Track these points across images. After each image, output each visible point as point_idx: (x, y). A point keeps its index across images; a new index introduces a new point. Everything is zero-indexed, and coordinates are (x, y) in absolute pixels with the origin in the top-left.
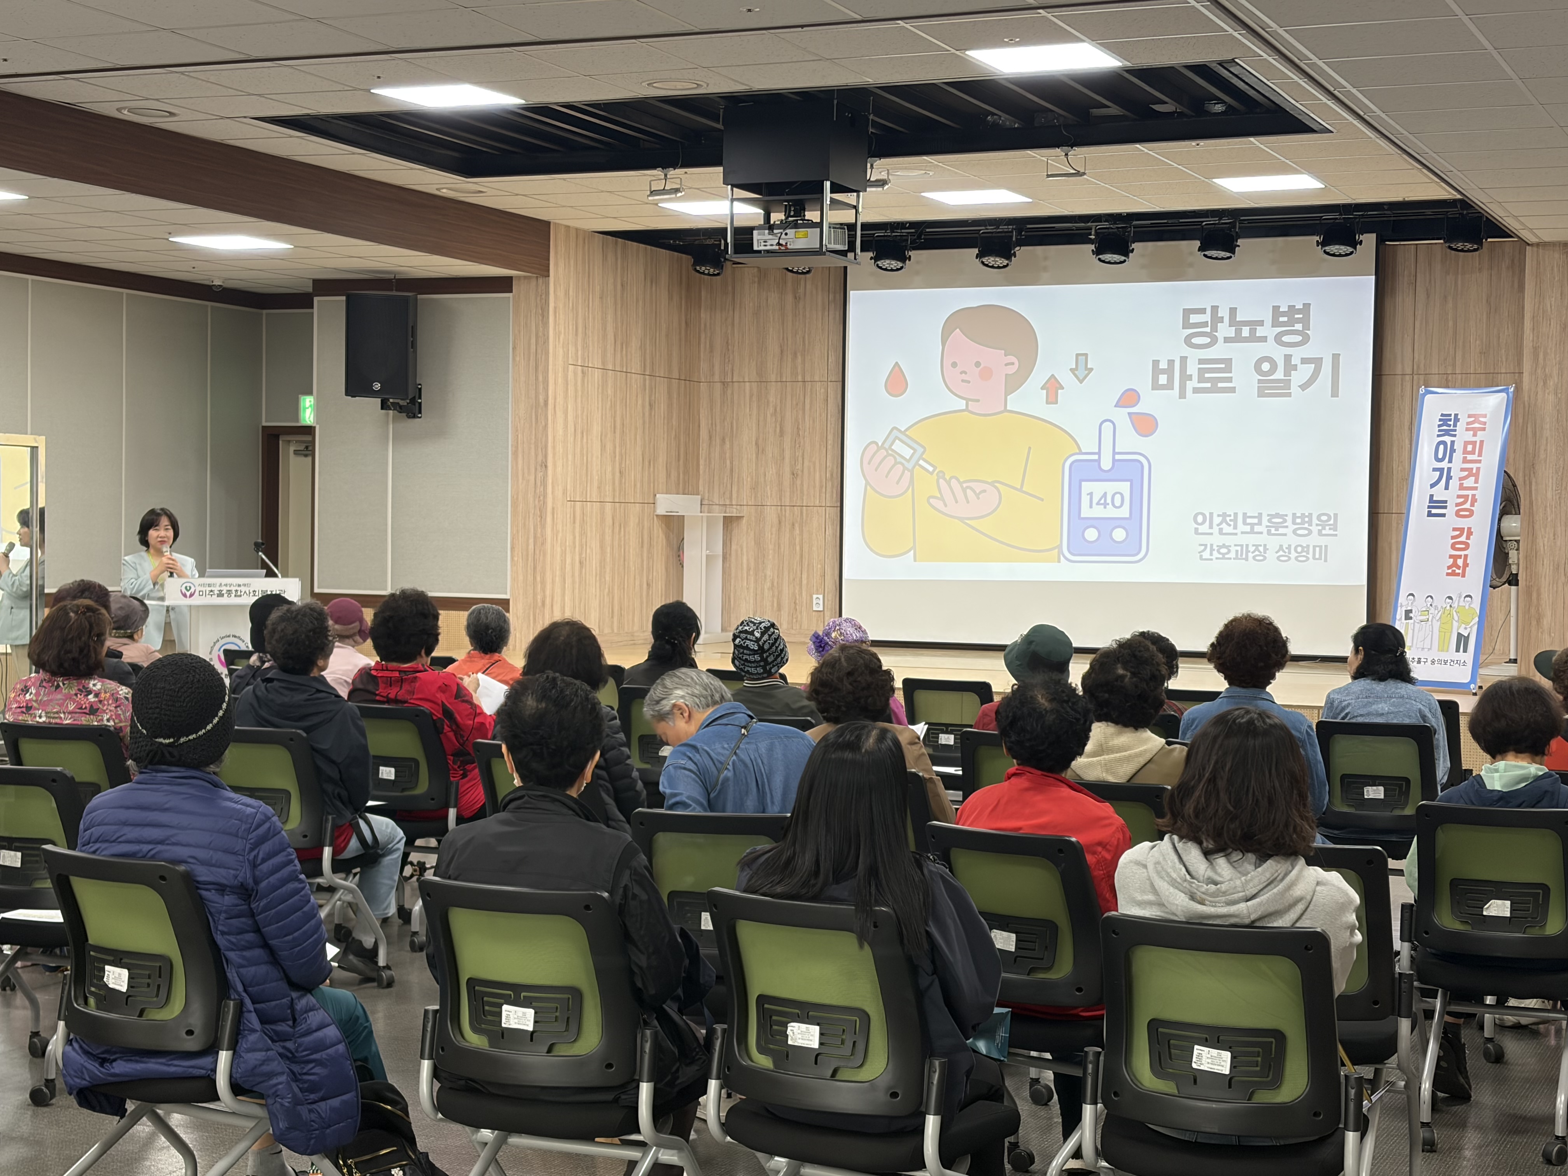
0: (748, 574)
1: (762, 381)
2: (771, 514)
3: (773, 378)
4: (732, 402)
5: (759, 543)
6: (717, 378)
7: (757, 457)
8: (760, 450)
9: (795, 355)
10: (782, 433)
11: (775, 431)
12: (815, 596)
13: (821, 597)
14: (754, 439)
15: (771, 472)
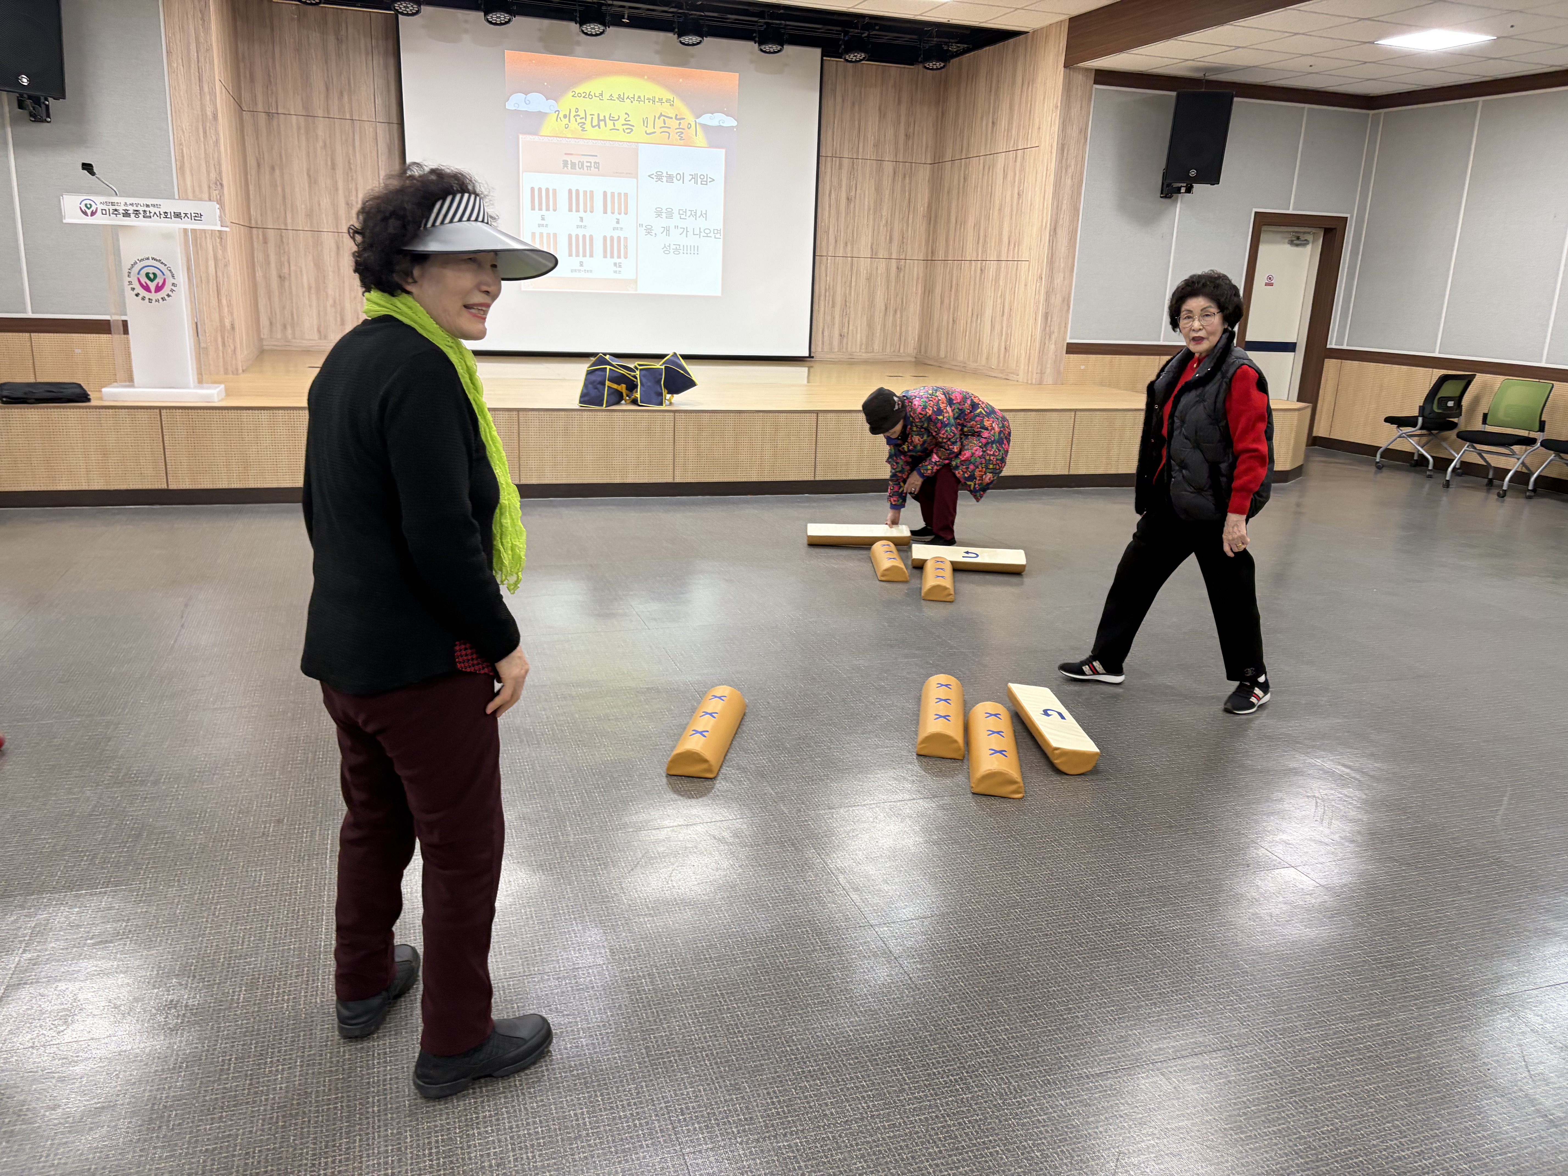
0: (309, 293)
1: (309, 116)
3: (320, 113)
4: (279, 132)
5: (319, 265)
6: (260, 108)
7: (310, 187)
8: (312, 181)
9: (341, 94)
10: (333, 167)
11: (326, 164)
14: (305, 170)
15: (326, 202)
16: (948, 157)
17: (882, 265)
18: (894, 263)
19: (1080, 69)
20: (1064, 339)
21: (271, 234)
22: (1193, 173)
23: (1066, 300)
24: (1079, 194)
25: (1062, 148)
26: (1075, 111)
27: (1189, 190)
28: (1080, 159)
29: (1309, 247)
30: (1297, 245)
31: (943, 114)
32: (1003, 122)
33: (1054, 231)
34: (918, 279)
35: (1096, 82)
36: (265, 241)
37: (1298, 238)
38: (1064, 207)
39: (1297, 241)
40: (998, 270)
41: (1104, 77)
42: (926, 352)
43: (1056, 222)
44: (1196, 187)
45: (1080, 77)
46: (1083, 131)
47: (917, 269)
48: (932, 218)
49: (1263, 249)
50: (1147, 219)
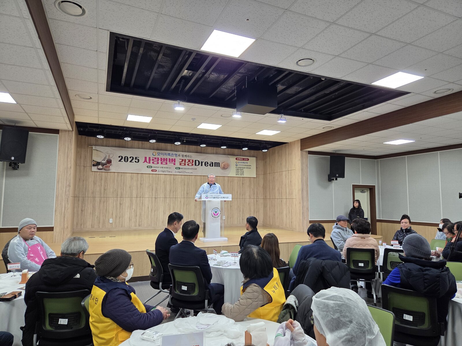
0: (90, 215)
2: (97, 199)
4: (87, 171)
5: (94, 207)
6: (82, 165)
7: (94, 185)
8: (95, 183)
10: (101, 179)
12: (110, 219)
13: (112, 219)
14: (93, 181)
15: (98, 189)
16: (268, 172)
17: (252, 200)
18: (255, 200)
19: (304, 151)
20: (308, 219)
21: (81, 198)
22: (337, 175)
23: (308, 209)
24: (308, 181)
25: (302, 170)
26: (304, 161)
27: (336, 179)
28: (307, 172)
29: (366, 193)
30: (363, 193)
31: (266, 162)
32: (284, 164)
33: (302, 190)
34: (262, 203)
35: (309, 154)
36: (79, 200)
37: (363, 191)
38: (304, 184)
39: (363, 192)
40: (286, 201)
41: (310, 153)
42: (266, 223)
43: (303, 188)
44: (338, 179)
45: (305, 153)
46: (307, 165)
47: (261, 201)
48: (265, 188)
49: (355, 194)
50: (326, 187)
